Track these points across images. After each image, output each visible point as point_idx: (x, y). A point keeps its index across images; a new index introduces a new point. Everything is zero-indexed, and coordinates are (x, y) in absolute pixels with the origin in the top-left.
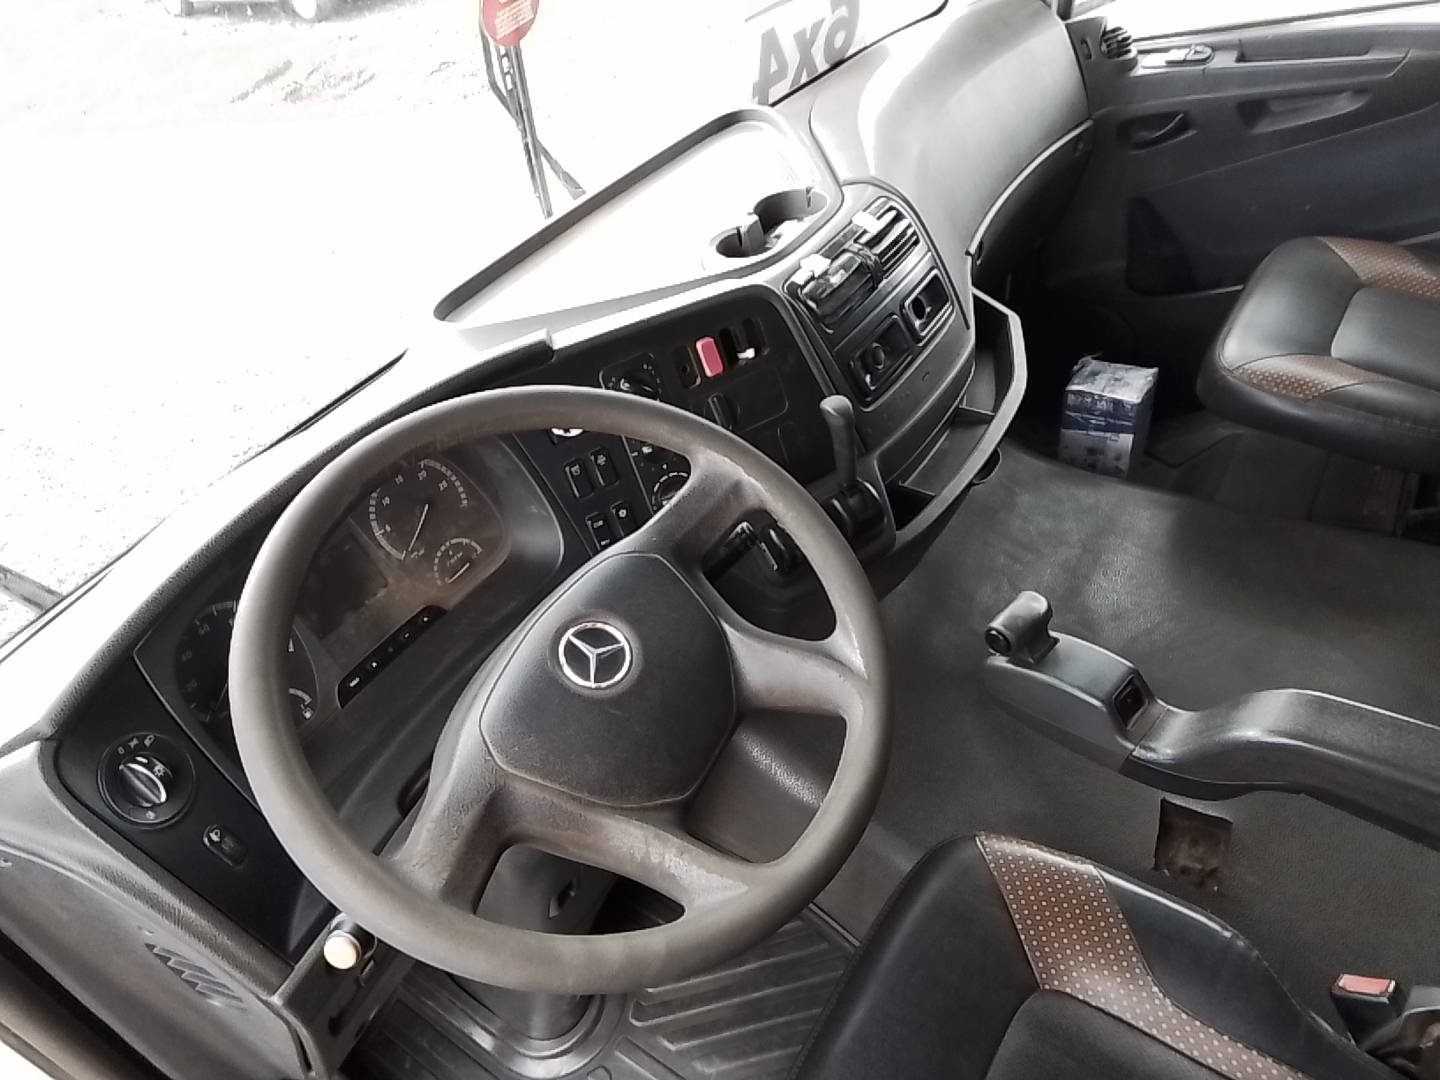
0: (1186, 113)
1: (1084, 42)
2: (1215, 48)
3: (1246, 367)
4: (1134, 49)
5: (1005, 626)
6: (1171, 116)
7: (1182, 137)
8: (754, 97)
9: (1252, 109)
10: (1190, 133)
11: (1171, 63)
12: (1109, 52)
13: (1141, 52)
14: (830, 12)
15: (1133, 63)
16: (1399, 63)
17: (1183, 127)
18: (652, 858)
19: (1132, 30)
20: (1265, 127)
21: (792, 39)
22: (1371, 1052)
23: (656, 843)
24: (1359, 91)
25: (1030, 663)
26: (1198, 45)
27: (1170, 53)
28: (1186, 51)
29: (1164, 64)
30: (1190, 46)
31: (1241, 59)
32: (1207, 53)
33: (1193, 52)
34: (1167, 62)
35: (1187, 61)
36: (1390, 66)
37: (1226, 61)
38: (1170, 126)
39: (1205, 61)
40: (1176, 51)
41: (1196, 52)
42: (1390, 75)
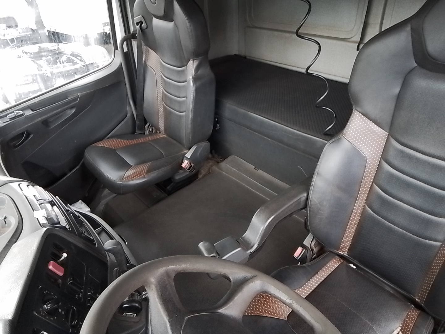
0: (27, 131)
2: (22, 109)
3: (124, 178)
6: (22, 134)
7: (30, 138)
9: (46, 123)
10: (32, 136)
11: (11, 119)
16: (78, 98)
17: (28, 135)
20: (53, 126)
24: (72, 108)
26: (16, 111)
27: (8, 116)
28: (13, 114)
29: (9, 120)
30: (13, 112)
31: (33, 110)
32: (21, 112)
33: (16, 114)
34: (10, 119)
35: (16, 117)
36: (76, 99)
37: (29, 113)
38: (24, 136)
39: (23, 115)
40: (10, 115)
41: (17, 113)
42: (78, 101)
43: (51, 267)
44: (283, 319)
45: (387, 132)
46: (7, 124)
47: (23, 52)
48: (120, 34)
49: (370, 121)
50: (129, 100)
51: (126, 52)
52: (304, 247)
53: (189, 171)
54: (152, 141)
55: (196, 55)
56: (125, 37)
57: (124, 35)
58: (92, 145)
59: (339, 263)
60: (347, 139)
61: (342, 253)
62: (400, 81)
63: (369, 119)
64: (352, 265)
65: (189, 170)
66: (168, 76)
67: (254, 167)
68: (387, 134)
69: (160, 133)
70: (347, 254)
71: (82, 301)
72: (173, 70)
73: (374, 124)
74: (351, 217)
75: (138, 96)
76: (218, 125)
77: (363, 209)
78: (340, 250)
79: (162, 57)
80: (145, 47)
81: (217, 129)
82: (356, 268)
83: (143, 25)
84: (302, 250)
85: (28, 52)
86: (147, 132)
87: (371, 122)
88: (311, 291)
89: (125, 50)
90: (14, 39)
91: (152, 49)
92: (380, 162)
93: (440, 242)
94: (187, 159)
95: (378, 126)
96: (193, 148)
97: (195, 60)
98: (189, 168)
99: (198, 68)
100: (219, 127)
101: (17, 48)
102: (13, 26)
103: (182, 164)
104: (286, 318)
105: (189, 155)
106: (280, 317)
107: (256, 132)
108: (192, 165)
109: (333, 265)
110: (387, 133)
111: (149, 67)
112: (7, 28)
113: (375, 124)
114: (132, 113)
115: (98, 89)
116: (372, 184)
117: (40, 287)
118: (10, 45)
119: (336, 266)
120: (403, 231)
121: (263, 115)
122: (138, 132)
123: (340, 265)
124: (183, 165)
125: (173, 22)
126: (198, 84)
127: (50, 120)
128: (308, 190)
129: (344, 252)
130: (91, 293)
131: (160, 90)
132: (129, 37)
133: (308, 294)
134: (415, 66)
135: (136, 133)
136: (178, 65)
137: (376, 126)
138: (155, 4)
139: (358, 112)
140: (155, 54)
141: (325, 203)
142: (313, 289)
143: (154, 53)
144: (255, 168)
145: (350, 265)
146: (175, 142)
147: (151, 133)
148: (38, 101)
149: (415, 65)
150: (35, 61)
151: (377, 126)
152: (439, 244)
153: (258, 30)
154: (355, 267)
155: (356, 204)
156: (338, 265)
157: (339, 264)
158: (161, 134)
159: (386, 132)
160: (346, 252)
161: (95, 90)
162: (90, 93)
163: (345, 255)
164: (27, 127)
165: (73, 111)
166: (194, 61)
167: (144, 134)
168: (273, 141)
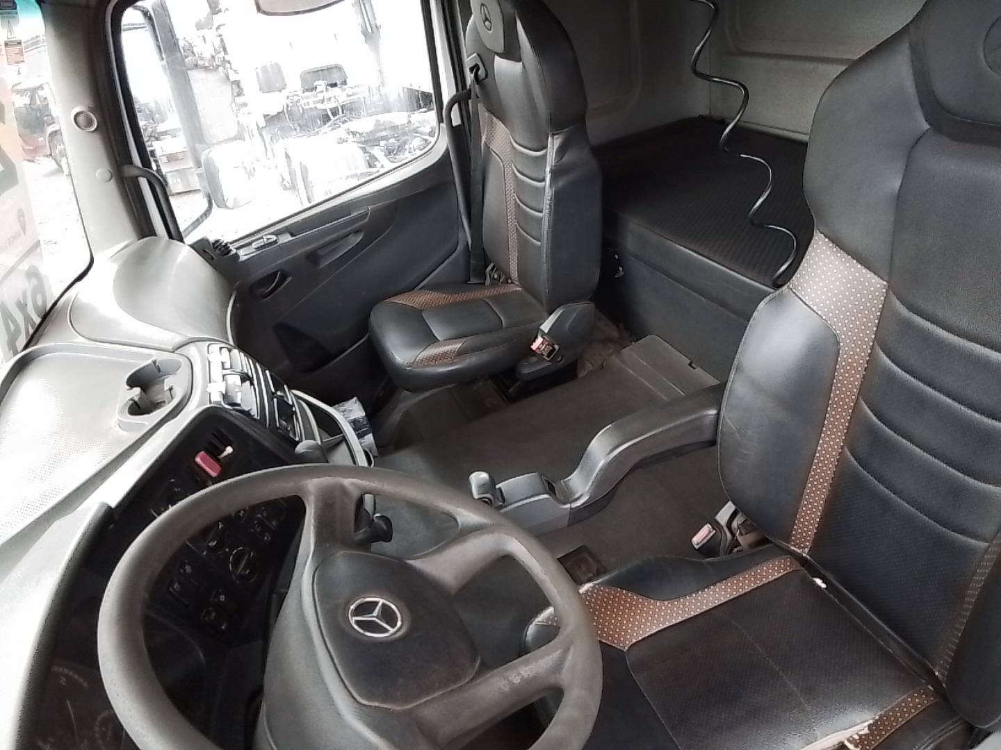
0: (282, 270)
1: (205, 251)
2: (277, 233)
3: (417, 360)
4: (232, 247)
5: (479, 494)
6: (275, 274)
7: (286, 283)
8: (10, 351)
9: (313, 257)
10: (289, 279)
11: (258, 249)
12: (222, 253)
13: (238, 248)
14: (27, 283)
15: (236, 256)
16: (367, 214)
17: (284, 278)
18: (515, 682)
19: (226, 239)
20: (324, 263)
21: (15, 306)
22: (725, 554)
23: (509, 673)
24: (357, 232)
25: (501, 506)
26: (266, 235)
27: (253, 244)
28: (262, 240)
29: (254, 250)
30: (262, 238)
31: (292, 235)
32: (274, 238)
33: (265, 240)
34: (256, 249)
35: (265, 245)
36: (363, 216)
37: (286, 238)
38: (277, 280)
39: (275, 242)
40: (256, 242)
41: (268, 239)
42: (367, 220)
43: (198, 460)
44: (619, 647)
45: (886, 281)
46: (251, 258)
47: (348, 133)
48: (448, 92)
49: (846, 255)
50: (461, 217)
51: (457, 127)
52: (716, 524)
53: (548, 359)
54: (492, 298)
55: (556, 124)
56: (455, 96)
57: (454, 92)
58: (387, 300)
59: (786, 570)
60: (797, 293)
61: (799, 551)
62: (901, 165)
63: (844, 251)
64: (819, 581)
65: (548, 356)
66: (521, 170)
67: (689, 361)
68: (885, 285)
69: (512, 283)
70: (808, 554)
71: (242, 522)
72: (528, 156)
73: (855, 261)
74: (811, 468)
75: (474, 211)
76: (621, 269)
77: (840, 454)
78: (792, 543)
79: (512, 131)
80: (487, 114)
81: (616, 276)
82: (826, 589)
83: (480, 72)
84: (710, 532)
85: (357, 132)
86: (488, 281)
87: (850, 257)
88: (699, 611)
89: (456, 121)
90: (337, 107)
91: (497, 118)
92: (872, 348)
93: (985, 540)
94: (543, 334)
95: (866, 267)
96: (557, 313)
97: (558, 134)
98: (548, 354)
99: (562, 151)
100: (622, 273)
101: (341, 124)
102: (338, 83)
103: (532, 344)
104: (626, 648)
105: (546, 327)
106: (614, 643)
107: (680, 283)
108: (557, 347)
109: (771, 571)
110: (885, 283)
111: (494, 154)
112: (328, 87)
113: (857, 261)
114: (465, 243)
115: (403, 197)
116: (857, 399)
117: (172, 480)
118: (330, 119)
119: (777, 575)
120: (912, 508)
121: (692, 247)
122: (473, 281)
123: (787, 574)
124: (534, 347)
125: (521, 63)
126: (560, 183)
127: (321, 253)
128: (718, 404)
129: (802, 548)
130: (263, 516)
131: (512, 197)
132: (462, 98)
133: (690, 616)
134: (925, 129)
135: (469, 282)
136: (534, 147)
137: (859, 266)
138: (490, 30)
139: (822, 235)
140: (504, 126)
141: (750, 432)
142: (705, 608)
143: (502, 125)
144: (691, 363)
145: (815, 579)
146: (534, 301)
147: (495, 283)
148: (302, 220)
149: (926, 126)
150: (367, 148)
151: (863, 267)
152: (983, 545)
153: (745, 60)
154: (824, 586)
155: (821, 442)
156: (782, 573)
157: (786, 572)
158: (513, 285)
159: (884, 280)
160: (807, 550)
161: (398, 200)
162: (389, 206)
163: (804, 555)
164: (281, 263)
165: (359, 238)
166: (555, 137)
167: (484, 284)
168: (710, 302)
